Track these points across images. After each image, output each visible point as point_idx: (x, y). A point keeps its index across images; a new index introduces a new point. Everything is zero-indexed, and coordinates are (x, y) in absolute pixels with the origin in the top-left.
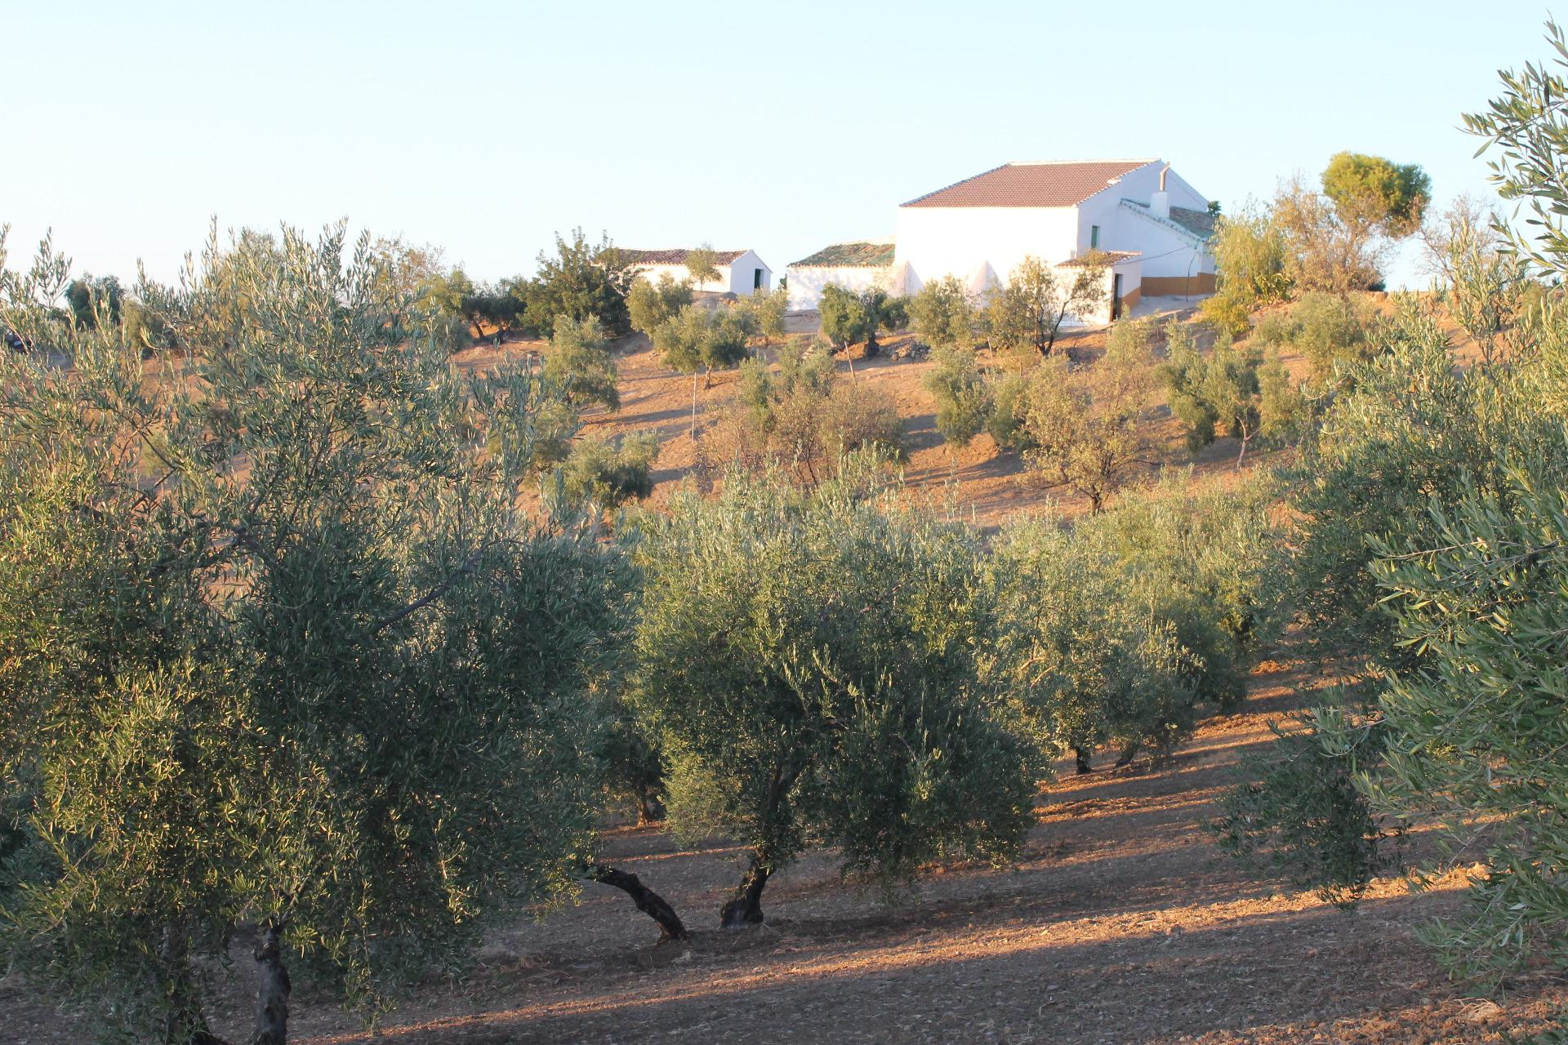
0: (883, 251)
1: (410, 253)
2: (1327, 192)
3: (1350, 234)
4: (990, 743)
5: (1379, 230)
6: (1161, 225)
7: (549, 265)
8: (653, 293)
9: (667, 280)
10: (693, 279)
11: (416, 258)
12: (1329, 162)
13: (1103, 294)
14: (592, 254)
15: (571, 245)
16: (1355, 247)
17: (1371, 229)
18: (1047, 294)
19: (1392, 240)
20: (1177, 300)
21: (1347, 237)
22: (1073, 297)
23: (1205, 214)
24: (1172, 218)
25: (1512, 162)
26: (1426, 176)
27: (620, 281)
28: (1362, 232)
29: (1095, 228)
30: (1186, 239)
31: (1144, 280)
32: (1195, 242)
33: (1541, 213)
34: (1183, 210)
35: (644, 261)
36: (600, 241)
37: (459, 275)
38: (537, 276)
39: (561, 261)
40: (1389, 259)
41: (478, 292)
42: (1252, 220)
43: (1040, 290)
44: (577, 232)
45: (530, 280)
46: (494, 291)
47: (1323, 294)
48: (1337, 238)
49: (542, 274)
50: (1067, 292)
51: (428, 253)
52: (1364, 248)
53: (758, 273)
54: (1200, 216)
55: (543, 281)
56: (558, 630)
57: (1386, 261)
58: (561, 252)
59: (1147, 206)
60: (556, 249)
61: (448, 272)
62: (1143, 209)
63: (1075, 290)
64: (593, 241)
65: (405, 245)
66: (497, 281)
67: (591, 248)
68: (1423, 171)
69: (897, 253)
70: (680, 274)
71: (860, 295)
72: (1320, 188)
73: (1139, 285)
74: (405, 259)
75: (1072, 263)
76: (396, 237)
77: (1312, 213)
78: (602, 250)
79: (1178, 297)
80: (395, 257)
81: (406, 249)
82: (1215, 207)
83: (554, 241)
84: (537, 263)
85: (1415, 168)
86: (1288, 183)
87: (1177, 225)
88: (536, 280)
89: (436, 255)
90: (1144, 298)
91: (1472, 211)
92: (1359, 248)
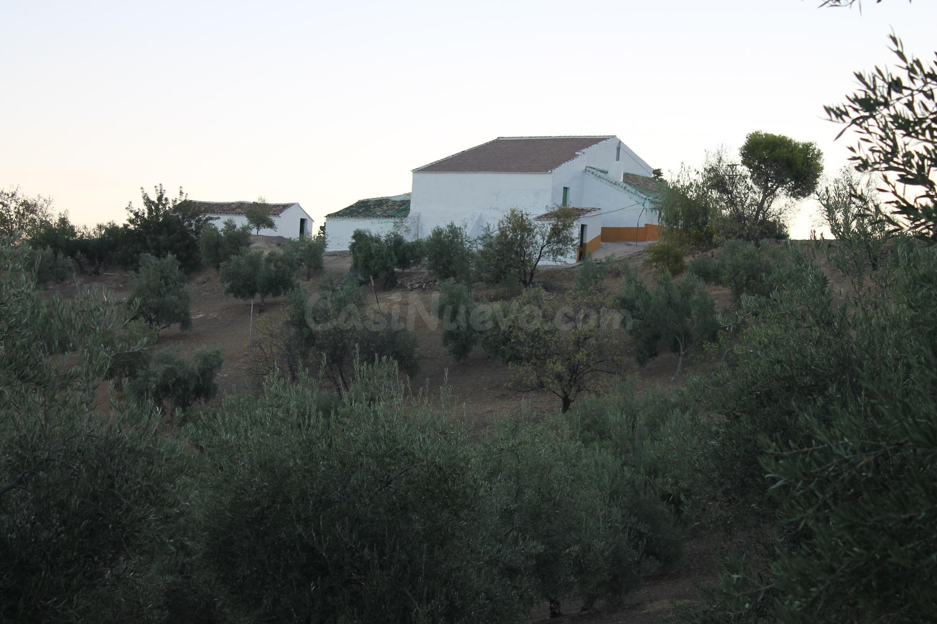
0: (401, 206)
1: (25, 204)
2: (744, 163)
3: (761, 195)
4: (478, 594)
5: (784, 192)
6: (617, 187)
7: (136, 214)
8: (219, 236)
9: (230, 226)
10: (251, 225)
11: (29, 207)
12: (746, 140)
13: (572, 240)
14: (171, 206)
15: (154, 198)
16: (766, 205)
17: (777, 192)
18: (528, 240)
19: (794, 199)
20: (629, 245)
21: (759, 197)
22: (548, 242)
23: (651, 179)
24: (625, 181)
25: (866, 146)
26: (819, 151)
27: (193, 227)
28: (769, 193)
29: (566, 189)
30: (636, 198)
31: (603, 229)
32: (643, 201)
33: (888, 183)
34: (633, 175)
35: (213, 212)
36: (178, 196)
37: (63, 221)
38: (127, 223)
39: (146, 211)
40: (792, 215)
41: (79, 234)
42: (687, 184)
43: (522, 238)
44: (159, 188)
45: (121, 226)
46: (92, 234)
47: (740, 241)
48: (752, 198)
49: (131, 221)
50: (543, 238)
51: (39, 203)
52: (773, 206)
53: (303, 221)
54: (647, 180)
55: (132, 227)
56: (124, 507)
57: (789, 216)
58: (145, 204)
59: (606, 172)
60: (142, 201)
61: (54, 220)
62: (603, 175)
63: (550, 237)
64: (173, 196)
65: (21, 197)
66: (95, 226)
67: (170, 201)
68: (817, 147)
69: (412, 205)
70: (241, 221)
71: (383, 239)
72: (738, 159)
73: (600, 233)
74: (21, 208)
75: (547, 216)
76: (13, 191)
77: (732, 178)
78: (178, 202)
79: (630, 243)
80: (13, 206)
81: (21, 201)
82: (658, 173)
83: (141, 195)
84: (127, 212)
85: (811, 144)
86: (714, 155)
87: (629, 188)
88: (126, 226)
89: (45, 205)
90: (604, 244)
91: (854, 178)
92: (769, 206)
